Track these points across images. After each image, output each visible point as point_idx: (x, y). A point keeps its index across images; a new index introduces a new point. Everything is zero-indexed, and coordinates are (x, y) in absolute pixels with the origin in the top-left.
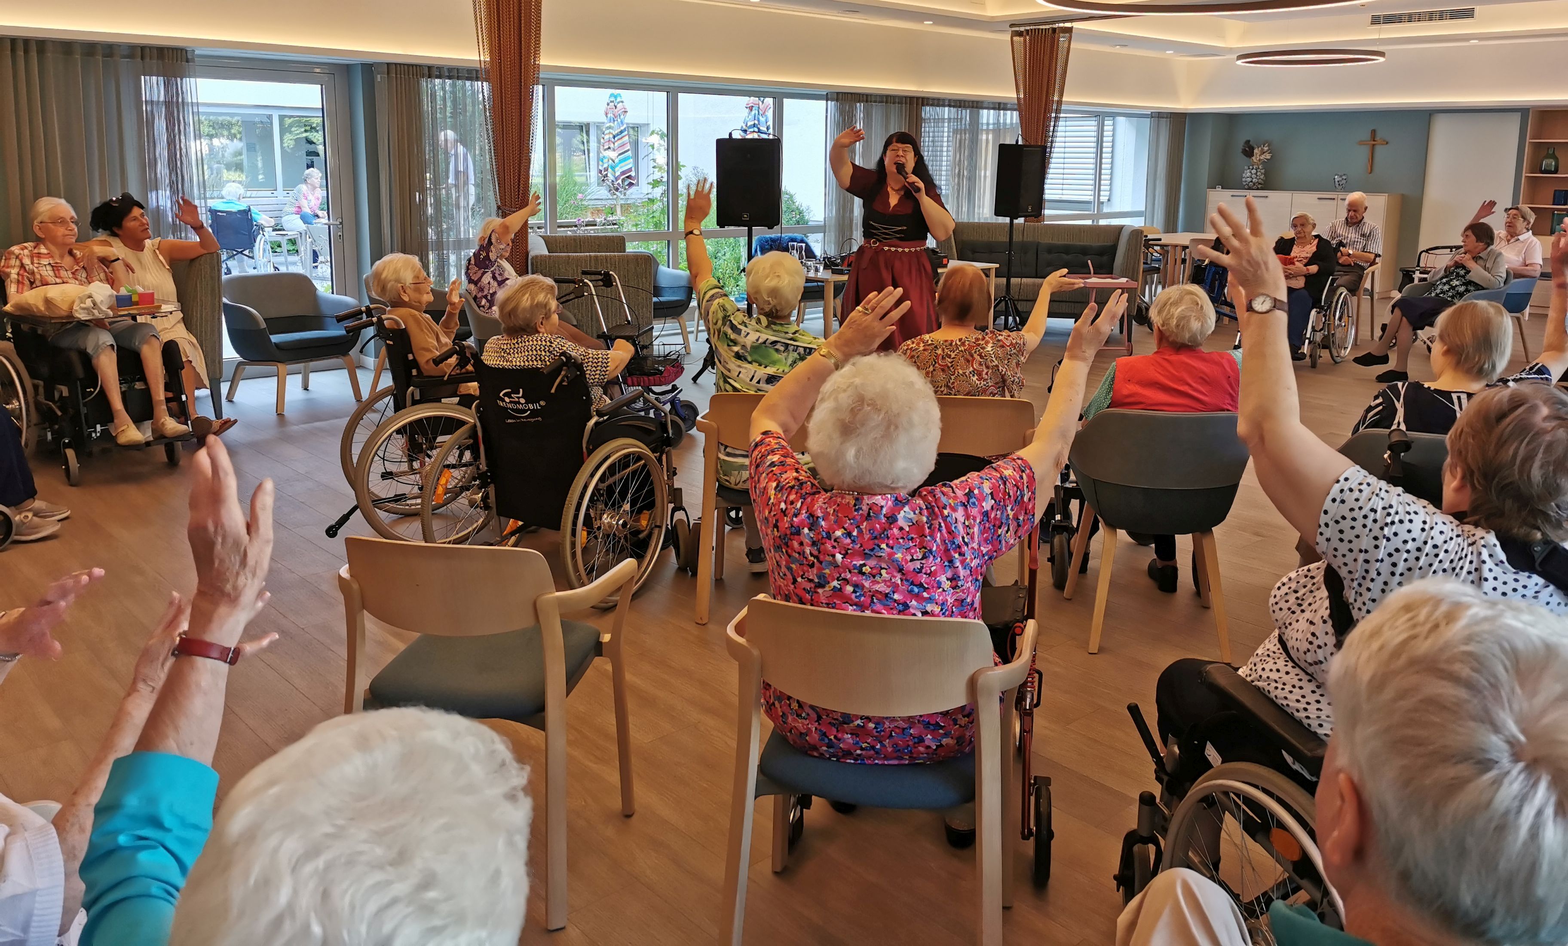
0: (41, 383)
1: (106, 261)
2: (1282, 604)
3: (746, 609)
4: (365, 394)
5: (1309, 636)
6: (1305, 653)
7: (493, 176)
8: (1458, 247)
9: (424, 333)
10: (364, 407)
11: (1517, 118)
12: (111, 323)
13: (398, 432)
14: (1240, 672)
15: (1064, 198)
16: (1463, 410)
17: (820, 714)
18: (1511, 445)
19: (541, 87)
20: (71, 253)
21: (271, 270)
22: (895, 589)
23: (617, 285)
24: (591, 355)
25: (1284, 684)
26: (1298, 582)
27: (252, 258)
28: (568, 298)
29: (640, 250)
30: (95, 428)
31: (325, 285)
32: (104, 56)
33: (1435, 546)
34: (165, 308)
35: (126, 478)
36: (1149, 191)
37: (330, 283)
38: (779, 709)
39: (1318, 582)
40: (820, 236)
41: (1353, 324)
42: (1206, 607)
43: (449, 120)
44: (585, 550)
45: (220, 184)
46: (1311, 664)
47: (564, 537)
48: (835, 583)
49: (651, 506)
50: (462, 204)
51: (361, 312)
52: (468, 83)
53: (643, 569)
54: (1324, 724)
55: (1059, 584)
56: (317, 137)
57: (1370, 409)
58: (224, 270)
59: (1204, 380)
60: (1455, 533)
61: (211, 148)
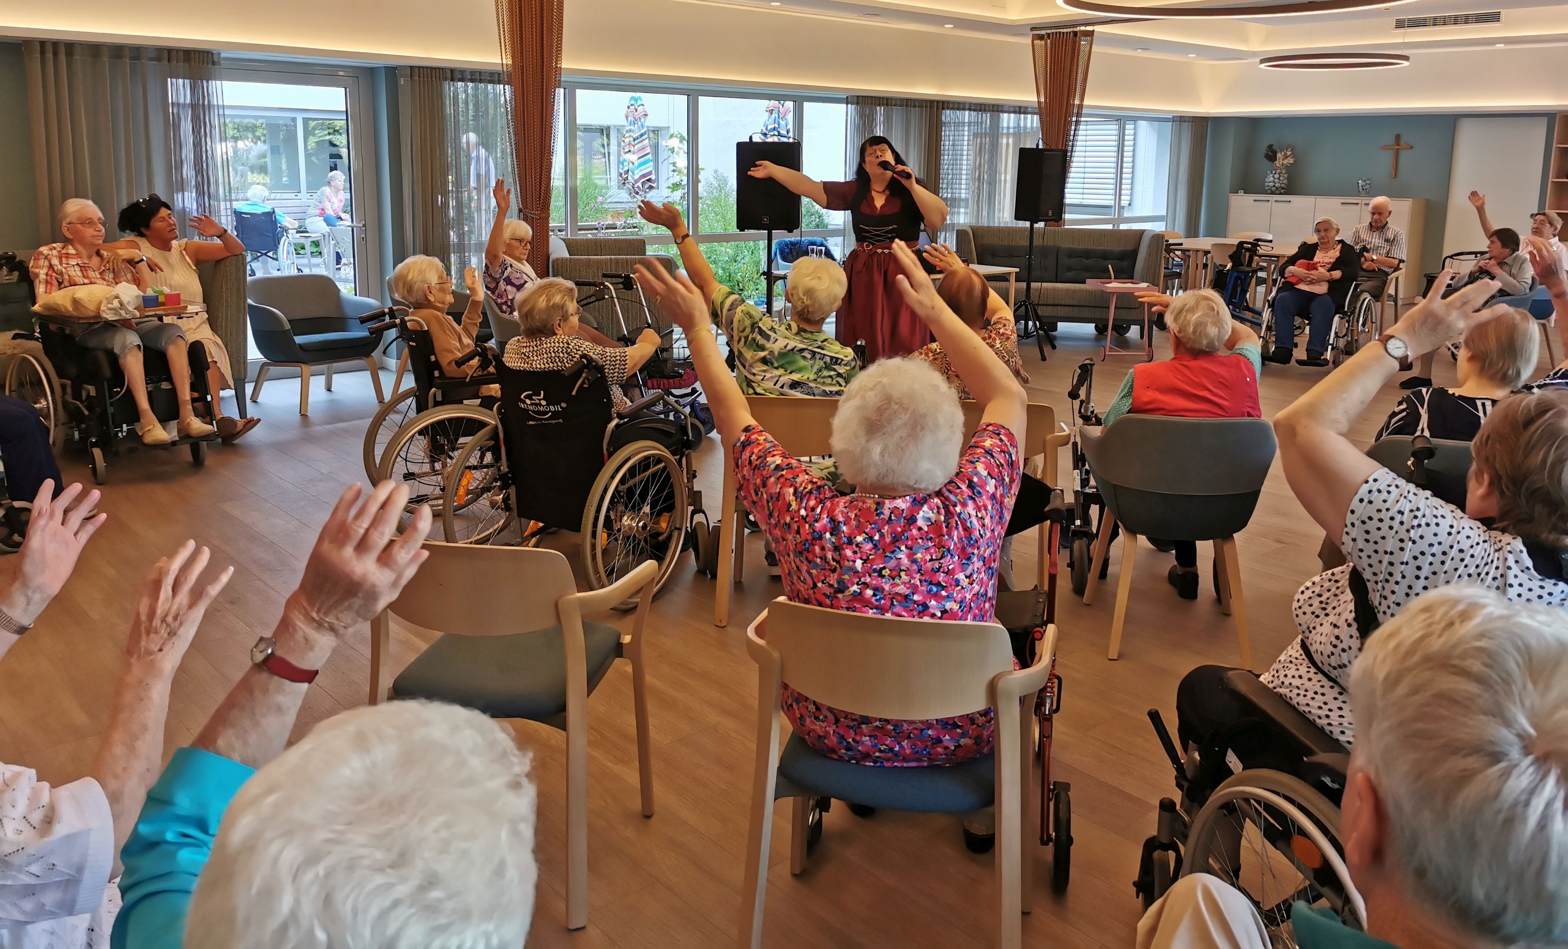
0: (69, 382)
1: (133, 263)
2: (1306, 608)
3: (767, 610)
4: (388, 396)
5: (1333, 639)
6: (1329, 656)
7: (514, 179)
8: (1482, 253)
9: (447, 334)
10: (386, 409)
11: (1543, 123)
12: (137, 324)
13: (421, 432)
14: (1262, 679)
15: (1085, 202)
16: (1486, 416)
17: (837, 717)
18: (1541, 450)
19: (562, 90)
20: (98, 253)
21: (295, 272)
22: (915, 590)
23: (637, 288)
24: (608, 354)
25: (1306, 691)
26: (1322, 586)
27: (276, 259)
28: (589, 300)
29: (660, 253)
30: (122, 427)
31: (348, 287)
32: (131, 58)
33: (1461, 551)
34: (191, 309)
35: (152, 478)
36: (1170, 198)
37: (353, 285)
38: (797, 711)
39: (1342, 586)
40: (840, 239)
41: (1376, 330)
42: (1227, 615)
43: (471, 123)
44: (605, 552)
45: (245, 186)
46: (1335, 668)
47: (584, 538)
48: (855, 588)
49: (670, 508)
50: (483, 207)
51: (383, 314)
52: (490, 86)
53: (663, 571)
54: (1347, 732)
55: (1079, 589)
56: (341, 140)
57: (1394, 414)
58: (249, 272)
59: (1224, 385)
60: (1482, 538)
61: (236, 151)
